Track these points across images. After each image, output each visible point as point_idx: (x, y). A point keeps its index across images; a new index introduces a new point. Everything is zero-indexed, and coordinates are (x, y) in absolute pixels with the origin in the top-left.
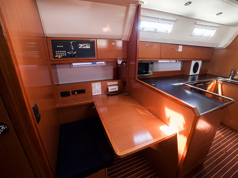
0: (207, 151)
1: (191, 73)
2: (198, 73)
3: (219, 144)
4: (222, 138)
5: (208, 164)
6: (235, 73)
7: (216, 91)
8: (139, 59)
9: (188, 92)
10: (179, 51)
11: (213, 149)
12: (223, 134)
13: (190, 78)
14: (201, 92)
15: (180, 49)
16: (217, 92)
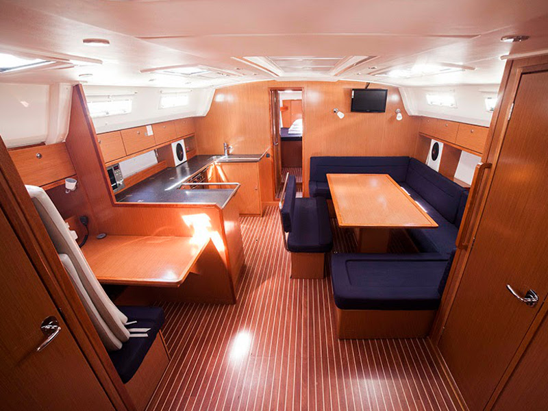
0: (242, 249)
1: (177, 162)
2: (185, 158)
3: (249, 237)
4: (249, 229)
5: (248, 260)
6: (228, 148)
7: (218, 179)
8: (107, 165)
9: (187, 192)
10: (149, 135)
11: (246, 246)
12: (245, 224)
13: (178, 170)
14: (203, 187)
15: (150, 132)
16: (220, 180)
